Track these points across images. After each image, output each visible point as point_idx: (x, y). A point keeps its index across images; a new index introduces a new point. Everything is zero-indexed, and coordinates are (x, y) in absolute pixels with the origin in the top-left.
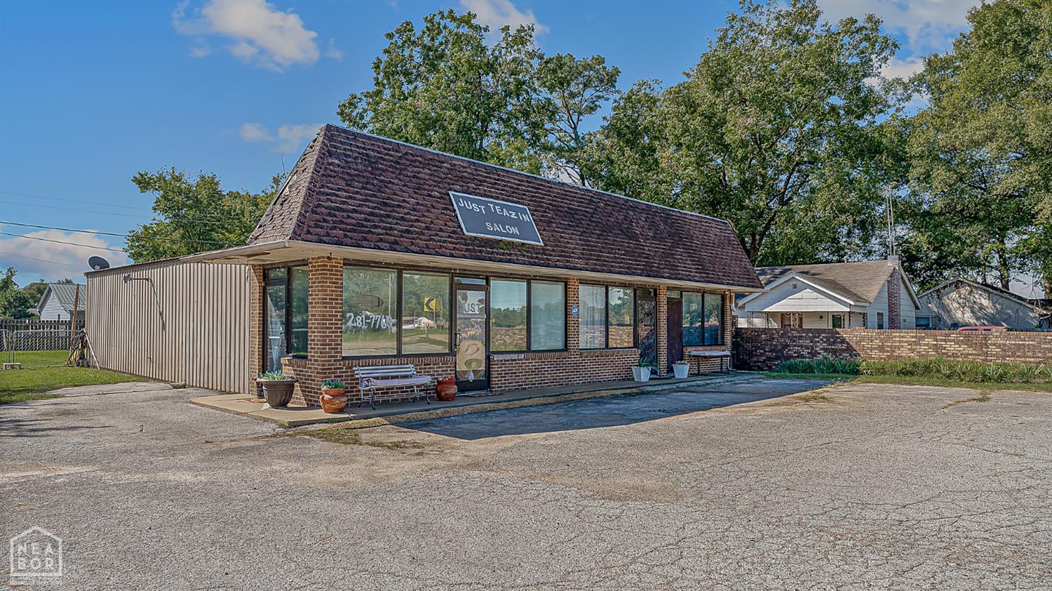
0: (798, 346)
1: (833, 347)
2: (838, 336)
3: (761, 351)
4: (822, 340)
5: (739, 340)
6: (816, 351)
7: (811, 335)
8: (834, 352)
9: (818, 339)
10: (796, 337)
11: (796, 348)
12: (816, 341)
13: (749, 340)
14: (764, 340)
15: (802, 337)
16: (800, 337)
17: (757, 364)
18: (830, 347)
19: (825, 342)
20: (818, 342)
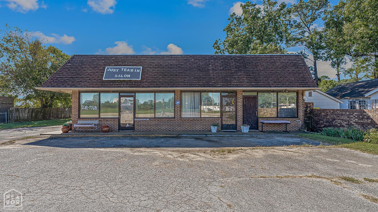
0: (341, 120)
1: (362, 121)
2: (365, 114)
3: (322, 122)
4: (354, 116)
5: (312, 115)
6: (351, 123)
7: (348, 113)
8: (363, 125)
9: (352, 116)
10: (339, 114)
11: (340, 121)
12: (351, 117)
13: (316, 115)
14: (323, 116)
15: (343, 114)
16: (341, 114)
17: (320, 129)
18: (360, 121)
19: (357, 118)
20: (352, 118)
